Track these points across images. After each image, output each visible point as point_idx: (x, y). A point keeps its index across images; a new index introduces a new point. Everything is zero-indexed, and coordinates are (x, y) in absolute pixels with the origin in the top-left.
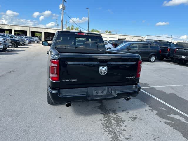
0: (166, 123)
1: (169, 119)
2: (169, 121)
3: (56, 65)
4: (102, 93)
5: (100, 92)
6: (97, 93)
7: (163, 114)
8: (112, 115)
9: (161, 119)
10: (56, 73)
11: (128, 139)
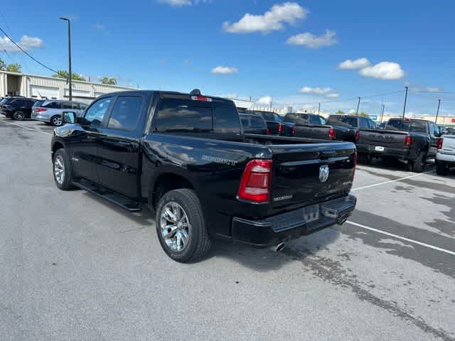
0: (388, 252)
1: (386, 246)
2: (390, 250)
3: (266, 170)
4: (314, 216)
5: (311, 215)
6: (309, 217)
7: (372, 240)
8: (311, 258)
9: (377, 249)
10: (265, 185)
11: (373, 286)
